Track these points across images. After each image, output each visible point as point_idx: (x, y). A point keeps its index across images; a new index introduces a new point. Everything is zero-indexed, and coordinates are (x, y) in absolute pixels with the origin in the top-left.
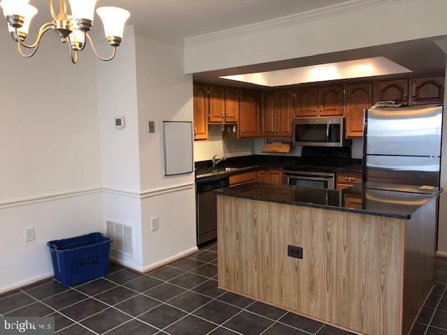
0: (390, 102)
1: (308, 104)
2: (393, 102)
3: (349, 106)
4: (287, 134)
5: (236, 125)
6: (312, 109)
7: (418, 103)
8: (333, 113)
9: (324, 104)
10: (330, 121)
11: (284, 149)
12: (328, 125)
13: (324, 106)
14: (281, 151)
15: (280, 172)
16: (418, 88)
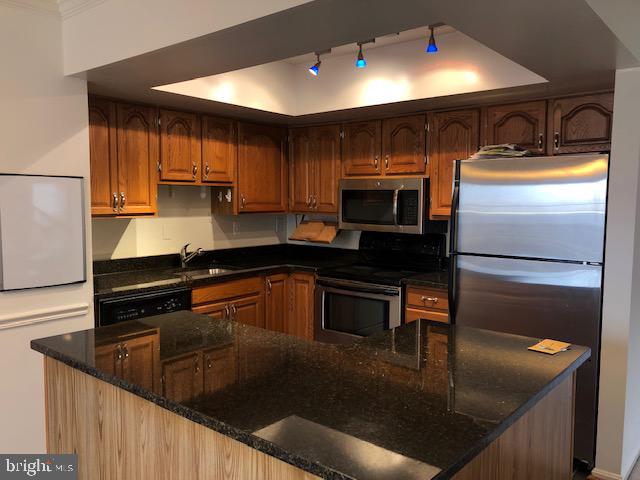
0: (506, 145)
1: (366, 152)
2: (512, 147)
3: (436, 155)
4: (330, 209)
5: (231, 188)
6: (372, 163)
7: (565, 150)
8: (408, 169)
9: (392, 150)
10: (401, 184)
11: (326, 236)
12: (397, 192)
13: (392, 156)
14: (319, 239)
15: (311, 279)
16: (566, 119)
